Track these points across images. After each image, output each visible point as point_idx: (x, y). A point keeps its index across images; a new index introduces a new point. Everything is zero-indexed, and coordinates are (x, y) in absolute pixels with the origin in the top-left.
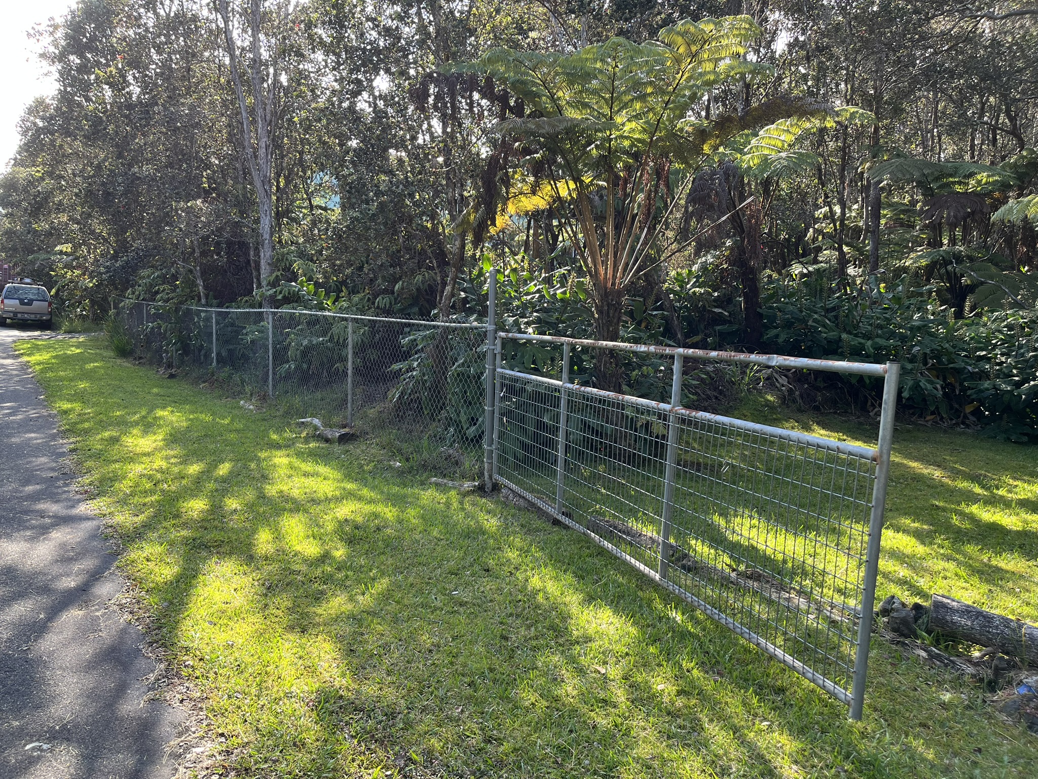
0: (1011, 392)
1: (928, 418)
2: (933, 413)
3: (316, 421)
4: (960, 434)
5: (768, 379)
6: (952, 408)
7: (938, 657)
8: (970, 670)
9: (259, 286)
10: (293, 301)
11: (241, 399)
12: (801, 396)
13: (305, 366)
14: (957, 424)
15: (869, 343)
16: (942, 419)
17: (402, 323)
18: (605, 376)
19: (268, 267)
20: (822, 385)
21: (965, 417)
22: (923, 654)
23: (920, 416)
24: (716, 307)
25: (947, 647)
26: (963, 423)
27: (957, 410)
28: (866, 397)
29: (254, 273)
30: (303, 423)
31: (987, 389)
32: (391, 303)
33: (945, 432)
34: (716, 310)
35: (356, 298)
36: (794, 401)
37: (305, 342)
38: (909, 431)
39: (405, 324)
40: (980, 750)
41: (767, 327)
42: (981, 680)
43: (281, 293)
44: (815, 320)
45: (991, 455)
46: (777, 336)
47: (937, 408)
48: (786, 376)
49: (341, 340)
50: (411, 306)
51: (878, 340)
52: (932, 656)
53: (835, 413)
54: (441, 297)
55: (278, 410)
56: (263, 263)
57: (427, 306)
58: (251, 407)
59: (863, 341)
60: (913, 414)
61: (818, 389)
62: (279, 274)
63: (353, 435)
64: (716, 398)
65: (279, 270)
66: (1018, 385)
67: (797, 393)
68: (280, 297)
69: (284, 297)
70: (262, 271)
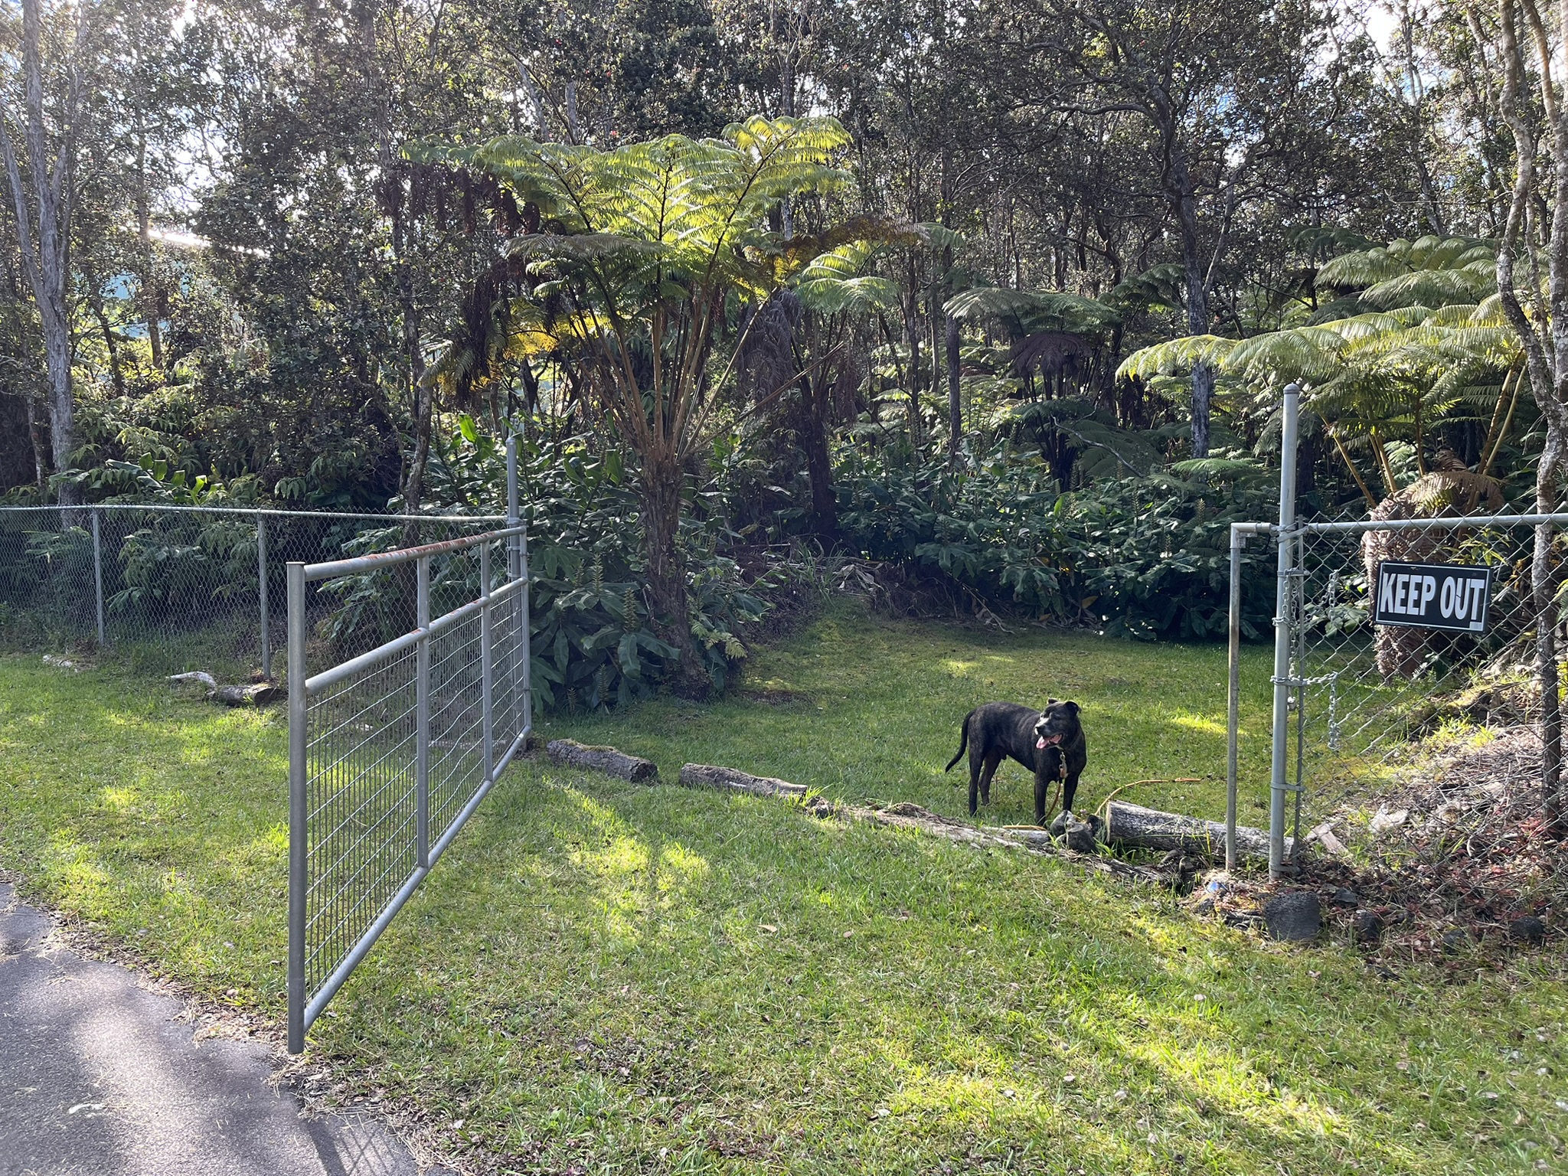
0: (1134, 579)
1: (1042, 618)
2: (1047, 611)
3: (206, 677)
4: (1081, 635)
5: (850, 578)
6: (1067, 603)
7: (1122, 868)
8: (1157, 877)
9: (50, 466)
10: (121, 492)
11: (46, 651)
12: (893, 598)
13: (157, 593)
14: (1075, 623)
15: (971, 525)
16: (1057, 617)
17: (325, 518)
18: (663, 582)
19: (65, 437)
20: (915, 583)
21: (1083, 613)
22: (1107, 868)
23: (1033, 616)
24: (773, 485)
25: (1129, 856)
26: (1082, 622)
27: (1073, 606)
28: (969, 595)
29: (38, 448)
30: (180, 681)
31: (1109, 577)
32: (300, 490)
33: (1064, 634)
34: (774, 488)
35: (238, 483)
36: (885, 605)
37: (163, 555)
38: (1024, 635)
39: (332, 519)
40: (1184, 949)
41: (842, 509)
42: (1170, 885)
43: (98, 477)
44: (904, 499)
45: (1120, 656)
46: (856, 521)
47: (1051, 605)
48: (872, 573)
49: (221, 551)
50: (337, 493)
51: (981, 521)
52: (1115, 869)
53: (935, 617)
54: (406, 476)
55: (122, 664)
56: (56, 430)
57: (365, 493)
58: (68, 663)
59: (964, 523)
60: (1025, 614)
61: (912, 588)
62: (91, 447)
63: (278, 691)
64: (790, 606)
65: (89, 442)
66: (1142, 570)
67: (888, 594)
68: (97, 485)
69: (105, 485)
70: (56, 444)
